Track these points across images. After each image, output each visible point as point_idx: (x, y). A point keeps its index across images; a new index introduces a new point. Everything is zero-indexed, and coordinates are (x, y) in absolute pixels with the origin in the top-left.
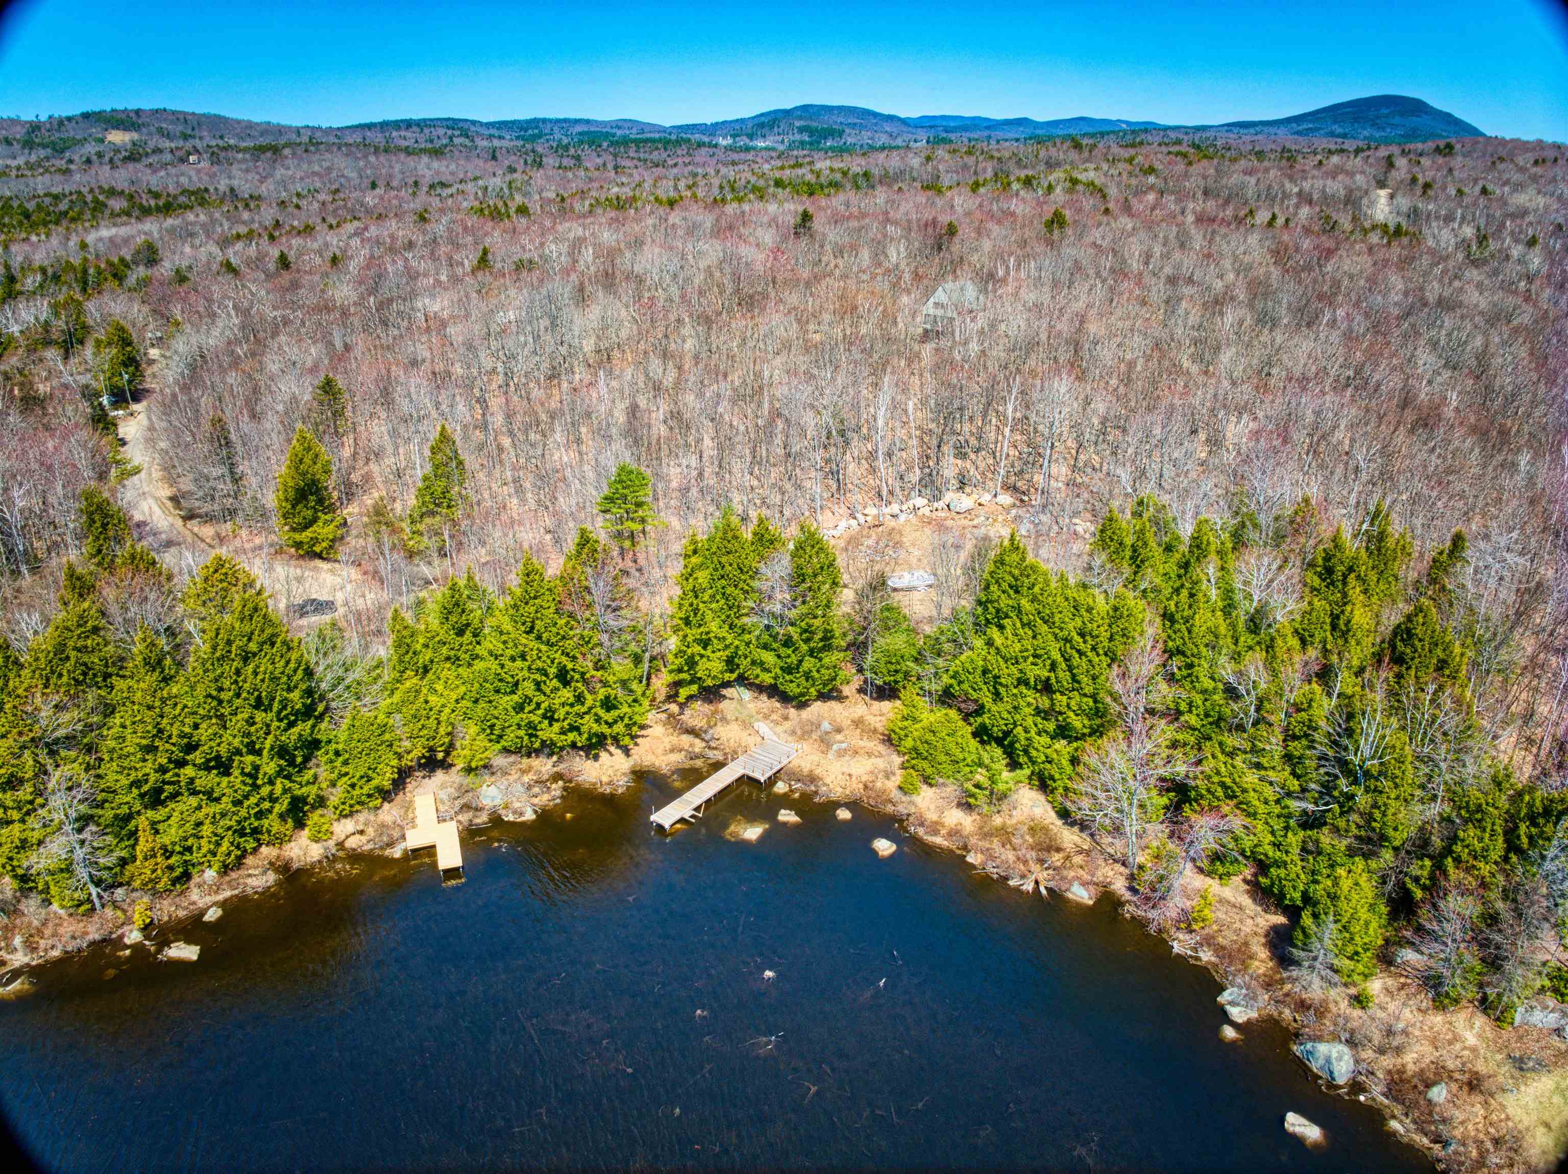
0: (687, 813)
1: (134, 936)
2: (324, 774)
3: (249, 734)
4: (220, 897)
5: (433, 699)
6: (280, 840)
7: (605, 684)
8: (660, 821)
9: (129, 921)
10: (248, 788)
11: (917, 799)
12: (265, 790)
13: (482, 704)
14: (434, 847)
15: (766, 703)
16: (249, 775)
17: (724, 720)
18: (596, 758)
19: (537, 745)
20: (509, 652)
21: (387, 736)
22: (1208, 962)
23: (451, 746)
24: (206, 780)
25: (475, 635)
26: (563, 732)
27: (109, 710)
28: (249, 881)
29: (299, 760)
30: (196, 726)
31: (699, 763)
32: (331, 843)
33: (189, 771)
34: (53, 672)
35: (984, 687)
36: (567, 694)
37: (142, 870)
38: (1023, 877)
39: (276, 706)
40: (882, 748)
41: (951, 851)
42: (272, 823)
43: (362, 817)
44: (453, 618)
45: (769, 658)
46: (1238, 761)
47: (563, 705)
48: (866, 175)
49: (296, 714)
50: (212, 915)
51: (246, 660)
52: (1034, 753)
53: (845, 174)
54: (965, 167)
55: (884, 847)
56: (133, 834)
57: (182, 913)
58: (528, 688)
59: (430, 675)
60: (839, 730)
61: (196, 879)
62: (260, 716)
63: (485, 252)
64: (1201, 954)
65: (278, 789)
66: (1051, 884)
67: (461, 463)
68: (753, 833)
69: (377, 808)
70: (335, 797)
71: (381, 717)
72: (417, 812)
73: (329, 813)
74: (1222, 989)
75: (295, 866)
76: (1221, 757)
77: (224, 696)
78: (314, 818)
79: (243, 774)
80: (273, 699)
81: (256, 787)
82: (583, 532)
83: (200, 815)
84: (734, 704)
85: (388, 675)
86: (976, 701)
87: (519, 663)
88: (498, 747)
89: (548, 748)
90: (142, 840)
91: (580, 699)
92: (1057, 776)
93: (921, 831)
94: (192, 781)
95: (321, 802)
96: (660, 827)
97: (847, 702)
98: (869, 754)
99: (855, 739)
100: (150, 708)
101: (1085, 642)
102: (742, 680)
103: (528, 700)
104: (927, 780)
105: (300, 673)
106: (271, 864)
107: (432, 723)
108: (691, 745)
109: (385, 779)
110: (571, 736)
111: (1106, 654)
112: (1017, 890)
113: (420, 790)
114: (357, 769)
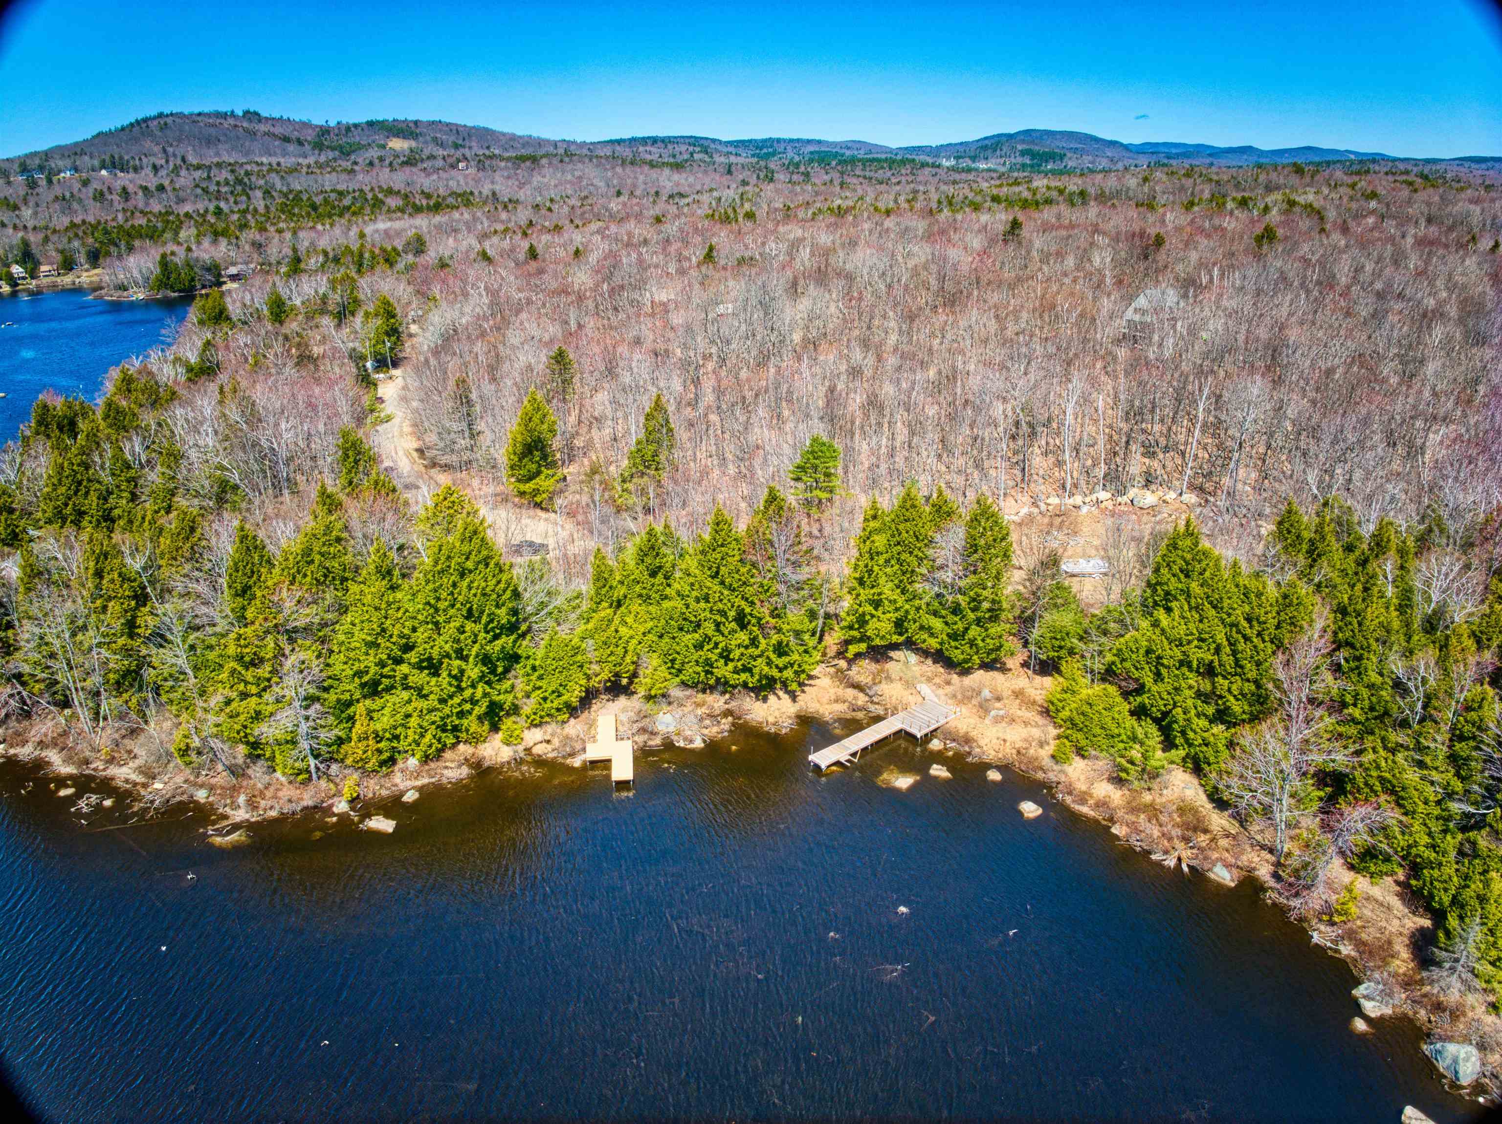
0: (843, 757)
1: (341, 806)
2: (521, 685)
3: (458, 641)
4: (419, 783)
5: (623, 630)
6: (476, 740)
7: (779, 631)
8: (818, 761)
9: (339, 793)
10: (453, 689)
11: (1069, 769)
12: (467, 693)
13: (666, 639)
14: (609, 761)
15: (930, 667)
16: (455, 677)
17: (889, 678)
18: (765, 699)
19: (712, 682)
20: (694, 594)
21: (579, 658)
22: (1348, 956)
23: (635, 675)
24: (419, 678)
25: (667, 578)
26: (736, 671)
27: (343, 610)
28: (446, 772)
29: (500, 670)
30: (414, 630)
31: (860, 715)
32: (520, 748)
33: (404, 668)
34: (299, 572)
35: (1146, 667)
36: (743, 637)
37: (354, 750)
38: (1166, 852)
39: (484, 619)
40: (1040, 720)
41: (1097, 821)
42: (471, 723)
43: (550, 729)
44: (648, 560)
45: (937, 624)
46: (1400, 757)
47: (739, 646)
48: (1082, 194)
49: (502, 628)
50: (411, 797)
51: (462, 575)
52: (1191, 735)
54: (1182, 189)
55: (1030, 809)
56: (351, 719)
57: (384, 793)
58: (709, 628)
59: (622, 609)
60: (999, 699)
61: (400, 765)
62: (469, 626)
63: (711, 249)
64: (1341, 947)
65: (479, 693)
66: (1194, 863)
67: (670, 430)
68: (904, 782)
69: (564, 722)
70: (528, 707)
71: (576, 641)
72: (599, 730)
73: (522, 721)
74: (1358, 983)
75: (486, 764)
76: (1382, 753)
77: (442, 605)
78: (508, 723)
79: (450, 675)
80: (482, 612)
81: (460, 689)
82: (771, 490)
83: (410, 708)
84: (900, 666)
85: (585, 605)
86: (1137, 680)
87: (702, 605)
88: (678, 680)
89: (723, 686)
90: (358, 725)
91: (754, 642)
92: (1212, 759)
93: (1068, 799)
94: (406, 677)
95: (515, 710)
96: (817, 767)
97: (1010, 675)
98: (1026, 723)
99: (1014, 708)
100: (377, 609)
101: (1251, 627)
102: (910, 644)
103: (707, 638)
104: (1080, 752)
105: (508, 593)
106: (466, 760)
107: (620, 651)
108: (855, 698)
109: (573, 696)
110: (744, 676)
111: (1272, 642)
112: (1159, 864)
113: (603, 711)
114: (550, 684)
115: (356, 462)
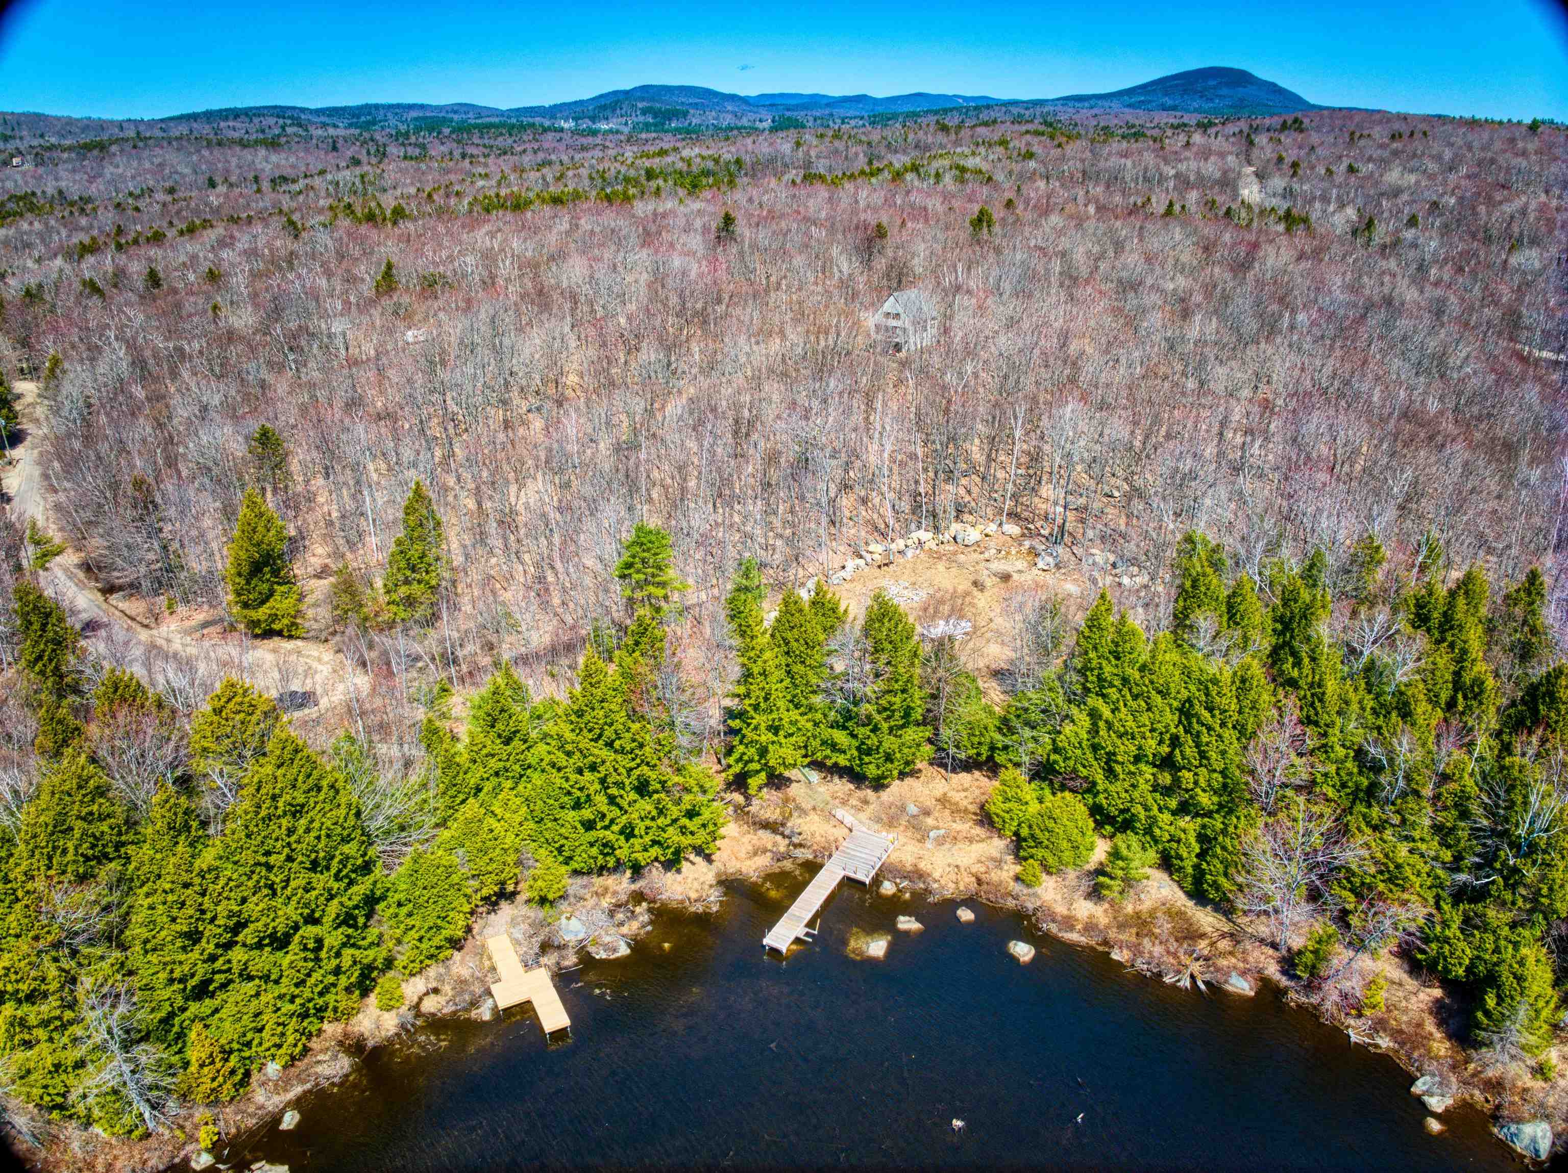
0: (800, 931)
1: (201, 1160)
2: (389, 931)
4: (291, 1095)
6: (347, 1014)
7: (688, 790)
8: (775, 945)
9: (191, 1140)
10: (311, 964)
11: (1039, 890)
12: (330, 965)
14: (529, 1002)
15: (842, 786)
16: (312, 950)
17: (799, 809)
18: (679, 871)
22: (1388, 1048)
25: (524, 742)
26: (646, 849)
28: (319, 1069)
29: (362, 921)
30: (244, 901)
31: (788, 865)
32: (405, 1009)
33: (240, 954)
34: (55, 848)
35: (1095, 763)
36: (646, 806)
37: (198, 1080)
38: (1178, 972)
39: (335, 866)
40: (978, 831)
41: (1092, 949)
42: (338, 998)
43: (433, 971)
45: (842, 738)
46: (1388, 834)
47: (644, 819)
48: (738, 162)
49: (356, 870)
50: (290, 1121)
52: (1157, 832)
53: (716, 161)
54: (836, 151)
55: (1023, 951)
57: (251, 1122)
58: (601, 802)
60: (927, 813)
61: (255, 1077)
62: (318, 880)
63: (389, 266)
64: (1379, 1041)
65: (346, 962)
66: (1207, 977)
67: (437, 523)
68: (877, 947)
69: (447, 960)
70: (404, 955)
71: (444, 856)
72: (495, 958)
73: (399, 975)
74: (1413, 1080)
75: (370, 1043)
76: (1368, 831)
77: (275, 861)
78: (383, 983)
79: (304, 949)
80: (332, 859)
81: (319, 962)
83: (259, 1003)
84: (802, 788)
86: (1086, 778)
88: (569, 868)
91: (662, 811)
92: (1185, 855)
93: (1053, 928)
94: (244, 965)
96: (775, 951)
97: (923, 778)
98: (971, 840)
99: (947, 822)
101: (1213, 716)
102: (814, 764)
103: (600, 815)
104: (1048, 870)
106: (340, 1044)
107: (499, 854)
108: (775, 844)
109: (457, 928)
110: (653, 852)
111: (1234, 727)
112: (1174, 986)
113: (488, 931)
114: (424, 920)
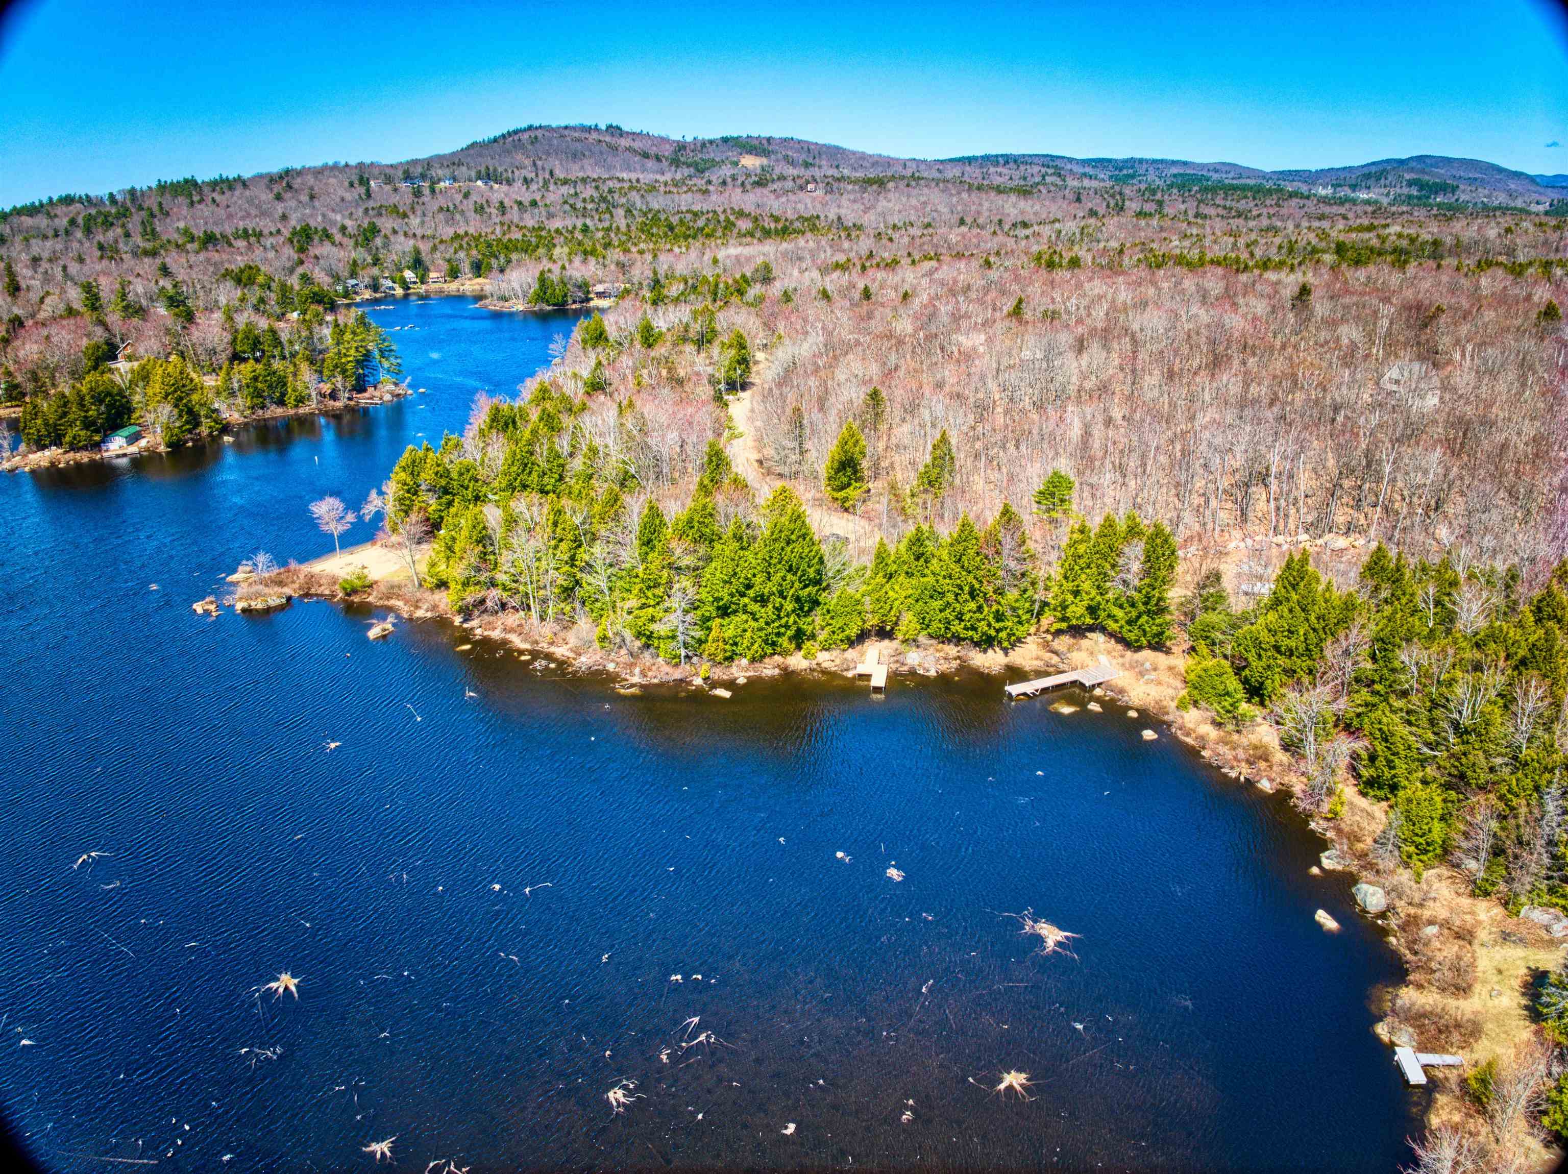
0: (1030, 691)
1: (698, 681)
2: (819, 621)
3: (781, 585)
4: (747, 674)
5: (891, 593)
6: (785, 653)
7: (999, 603)
8: (1011, 691)
9: (697, 674)
10: (775, 617)
11: (1185, 714)
12: (783, 621)
13: (920, 603)
14: (870, 676)
15: (1113, 645)
16: (777, 609)
17: (1079, 649)
18: (985, 651)
19: (949, 635)
20: (943, 573)
21: (859, 607)
22: (1329, 837)
23: (896, 624)
24: (755, 607)
25: (926, 562)
26: (966, 628)
27: (709, 559)
28: (764, 670)
29: (806, 609)
30: (754, 575)
31: (1050, 668)
32: (814, 662)
33: (746, 600)
35: (1253, 650)
36: (973, 605)
37: (710, 647)
38: (1234, 769)
39: (799, 573)
40: (1178, 684)
41: (1193, 747)
42: (784, 642)
43: (835, 652)
44: (915, 548)
45: (1120, 613)
47: (970, 611)
49: (810, 580)
50: (741, 681)
51: (788, 543)
55: (1150, 735)
56: (709, 629)
57: (725, 677)
58: (950, 597)
59: (893, 580)
60: (1155, 670)
61: (736, 662)
62: (789, 576)
63: (1021, 301)
64: (1327, 833)
65: (791, 621)
66: (1249, 776)
67: (952, 458)
68: (1067, 710)
69: (844, 650)
70: (822, 636)
71: (858, 596)
72: (867, 657)
73: (817, 644)
74: (1326, 850)
75: (790, 669)
77: (774, 561)
78: (808, 644)
79: (774, 607)
80: (798, 569)
81: (779, 618)
82: (1006, 505)
83: (746, 626)
84: (1091, 642)
85: (869, 573)
86: (1245, 659)
87: (948, 581)
88: (925, 632)
89: (958, 640)
90: (713, 632)
91: (980, 609)
93: (1179, 733)
94: (746, 605)
95: (813, 637)
96: (1010, 694)
97: (1171, 656)
98: (1167, 686)
99: (1165, 677)
100: (733, 560)
102: (1103, 629)
103: (948, 604)
104: (1195, 703)
105: (816, 559)
106: (779, 666)
107: (888, 607)
108: (1050, 659)
109: (853, 632)
110: (971, 633)
112: (1225, 775)
113: (872, 647)
114: (838, 623)
115: (718, 465)
